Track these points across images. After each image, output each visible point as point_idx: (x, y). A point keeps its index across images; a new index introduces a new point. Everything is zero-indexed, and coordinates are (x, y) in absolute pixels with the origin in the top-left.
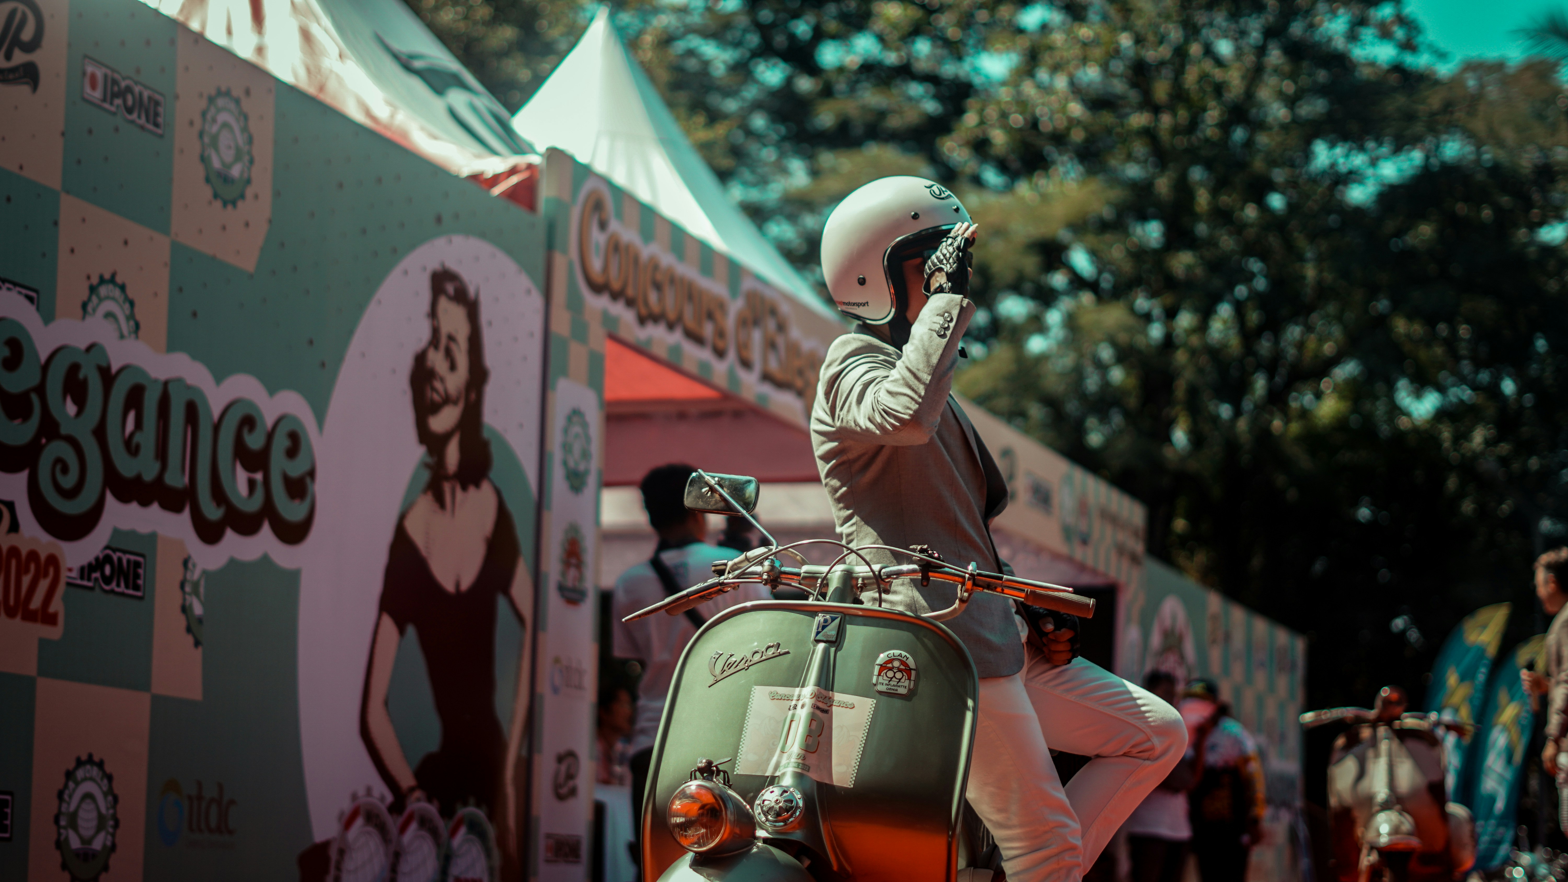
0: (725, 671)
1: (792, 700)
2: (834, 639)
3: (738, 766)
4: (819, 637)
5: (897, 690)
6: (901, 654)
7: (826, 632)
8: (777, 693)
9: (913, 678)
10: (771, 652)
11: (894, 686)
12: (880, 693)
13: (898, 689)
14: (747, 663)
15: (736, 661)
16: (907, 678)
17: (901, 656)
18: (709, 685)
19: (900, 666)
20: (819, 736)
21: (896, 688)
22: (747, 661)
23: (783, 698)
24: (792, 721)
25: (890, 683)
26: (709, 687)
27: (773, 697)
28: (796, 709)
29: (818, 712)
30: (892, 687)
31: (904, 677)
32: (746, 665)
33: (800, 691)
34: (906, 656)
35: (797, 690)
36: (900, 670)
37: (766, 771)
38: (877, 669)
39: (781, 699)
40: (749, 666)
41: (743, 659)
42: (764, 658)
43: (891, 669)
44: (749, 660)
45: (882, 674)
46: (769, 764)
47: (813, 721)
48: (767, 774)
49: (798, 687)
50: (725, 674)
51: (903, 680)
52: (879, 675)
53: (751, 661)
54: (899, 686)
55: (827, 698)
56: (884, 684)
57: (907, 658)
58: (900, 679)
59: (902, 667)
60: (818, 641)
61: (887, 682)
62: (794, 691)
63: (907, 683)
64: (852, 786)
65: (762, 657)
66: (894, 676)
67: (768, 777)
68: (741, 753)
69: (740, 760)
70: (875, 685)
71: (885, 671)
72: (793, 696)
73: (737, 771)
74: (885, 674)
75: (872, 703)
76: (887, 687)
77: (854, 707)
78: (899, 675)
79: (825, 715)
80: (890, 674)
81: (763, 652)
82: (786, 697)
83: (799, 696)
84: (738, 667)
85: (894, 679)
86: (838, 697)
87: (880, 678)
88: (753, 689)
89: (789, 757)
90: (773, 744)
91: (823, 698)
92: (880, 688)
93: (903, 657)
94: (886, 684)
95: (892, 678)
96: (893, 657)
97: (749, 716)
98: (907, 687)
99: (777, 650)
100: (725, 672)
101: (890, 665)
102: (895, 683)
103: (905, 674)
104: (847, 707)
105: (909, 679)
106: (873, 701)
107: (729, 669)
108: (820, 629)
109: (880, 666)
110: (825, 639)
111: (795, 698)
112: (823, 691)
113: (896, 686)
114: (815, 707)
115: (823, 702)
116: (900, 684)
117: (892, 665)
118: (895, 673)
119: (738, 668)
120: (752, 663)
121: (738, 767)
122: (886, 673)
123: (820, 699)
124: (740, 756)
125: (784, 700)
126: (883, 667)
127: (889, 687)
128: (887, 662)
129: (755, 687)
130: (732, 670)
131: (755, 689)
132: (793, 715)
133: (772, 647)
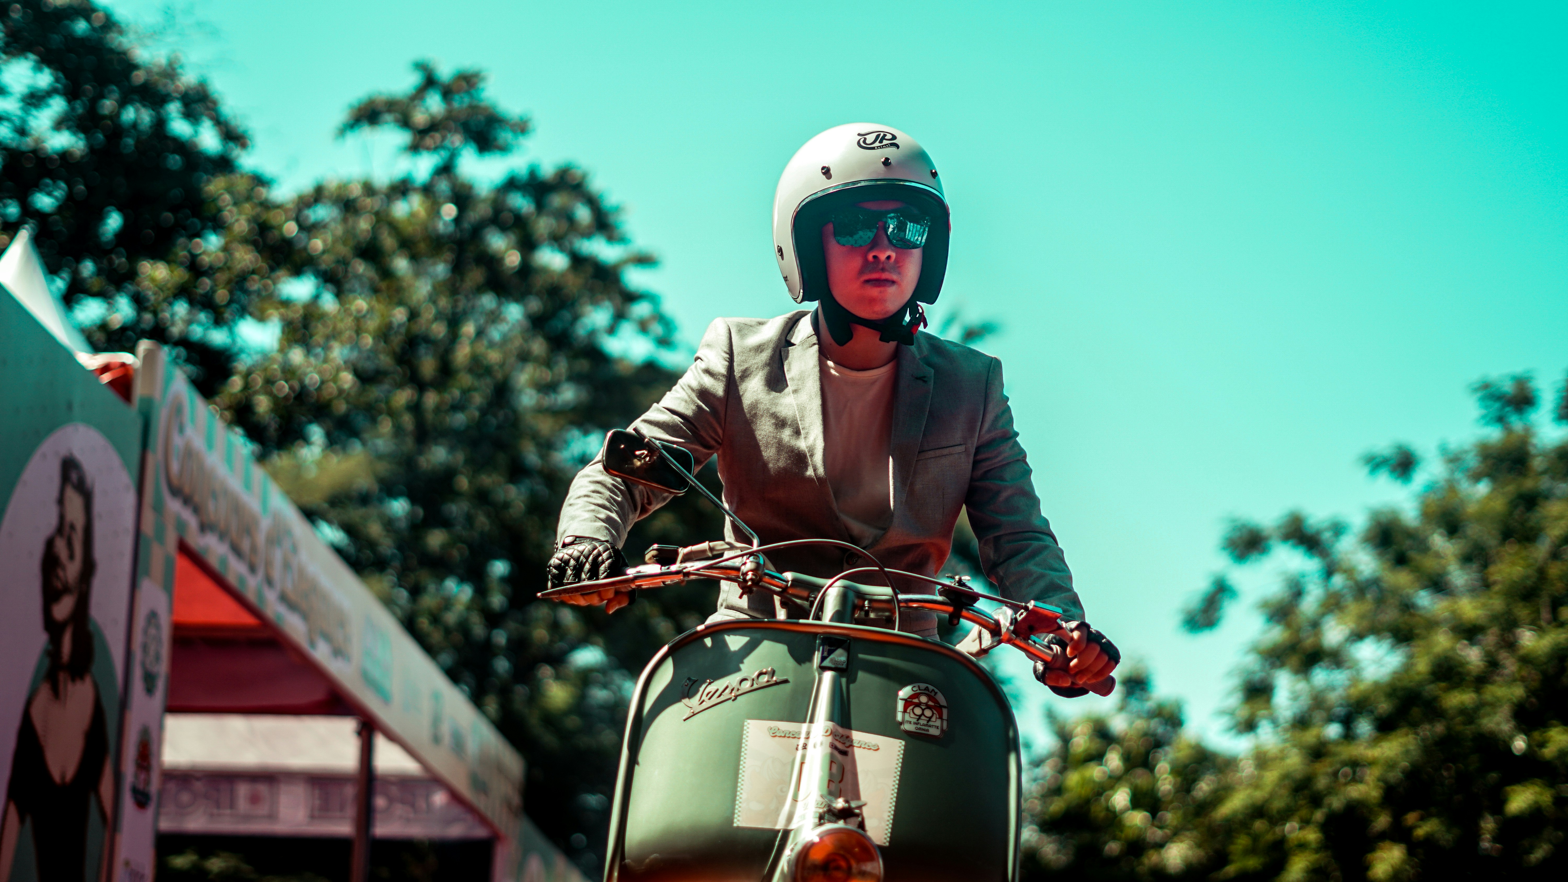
0: (703, 701)
1: (799, 738)
2: (844, 666)
3: (739, 816)
4: (826, 663)
5: (928, 730)
6: (927, 687)
7: (834, 658)
8: (779, 729)
9: (945, 716)
10: (764, 679)
11: (924, 725)
12: (908, 733)
13: (930, 729)
14: (733, 692)
15: (717, 690)
16: (938, 717)
17: (928, 690)
18: (684, 718)
19: (928, 702)
20: (840, 782)
21: (926, 728)
22: (732, 690)
23: (787, 735)
24: (802, 763)
25: (920, 721)
26: (685, 720)
27: (773, 733)
28: (805, 748)
29: (836, 753)
30: (923, 727)
31: (935, 715)
32: (733, 694)
33: (809, 728)
34: (933, 690)
35: (805, 726)
36: (929, 707)
37: (776, 823)
38: (900, 705)
39: (785, 737)
40: (736, 697)
41: (727, 687)
42: (755, 686)
43: (918, 705)
44: (735, 689)
45: (908, 711)
46: (778, 815)
47: (833, 764)
48: (777, 827)
49: (804, 722)
50: (705, 705)
51: (933, 719)
52: (905, 711)
53: (738, 690)
54: (930, 726)
55: (844, 737)
56: (912, 723)
57: (936, 693)
58: (930, 718)
59: (930, 703)
60: (823, 669)
61: (915, 720)
62: (801, 728)
63: (938, 723)
64: (887, 844)
65: (752, 685)
66: (923, 714)
67: (778, 831)
68: (740, 800)
69: (739, 809)
70: (901, 723)
71: (911, 707)
72: (799, 733)
73: (738, 823)
74: (911, 710)
75: (900, 745)
76: (916, 726)
77: (878, 749)
78: (928, 713)
79: (844, 757)
80: (918, 711)
81: (753, 680)
82: (791, 733)
83: (808, 733)
84: (722, 696)
85: (923, 717)
86: (857, 736)
87: (907, 715)
88: (746, 723)
89: (806, 807)
90: (782, 791)
91: (840, 736)
92: (907, 727)
93: (930, 690)
94: (915, 723)
95: (920, 716)
96: (918, 691)
97: (745, 756)
98: (939, 728)
99: (772, 677)
100: (704, 703)
101: (916, 701)
102: (925, 722)
103: (935, 712)
104: (870, 749)
105: (941, 717)
106: (901, 743)
107: (710, 699)
108: (825, 654)
109: (904, 702)
110: (833, 666)
111: (803, 735)
112: (841, 730)
113: (926, 725)
114: (833, 747)
115: (840, 742)
116: (931, 723)
117: (919, 700)
118: (923, 710)
119: (722, 698)
120: (740, 692)
121: (739, 818)
122: (913, 710)
123: (837, 738)
124: (740, 805)
125: (789, 737)
126: (908, 703)
127: (919, 726)
128: (911, 697)
129: (749, 721)
130: (715, 700)
131: (748, 724)
132: (803, 757)
133: (765, 673)
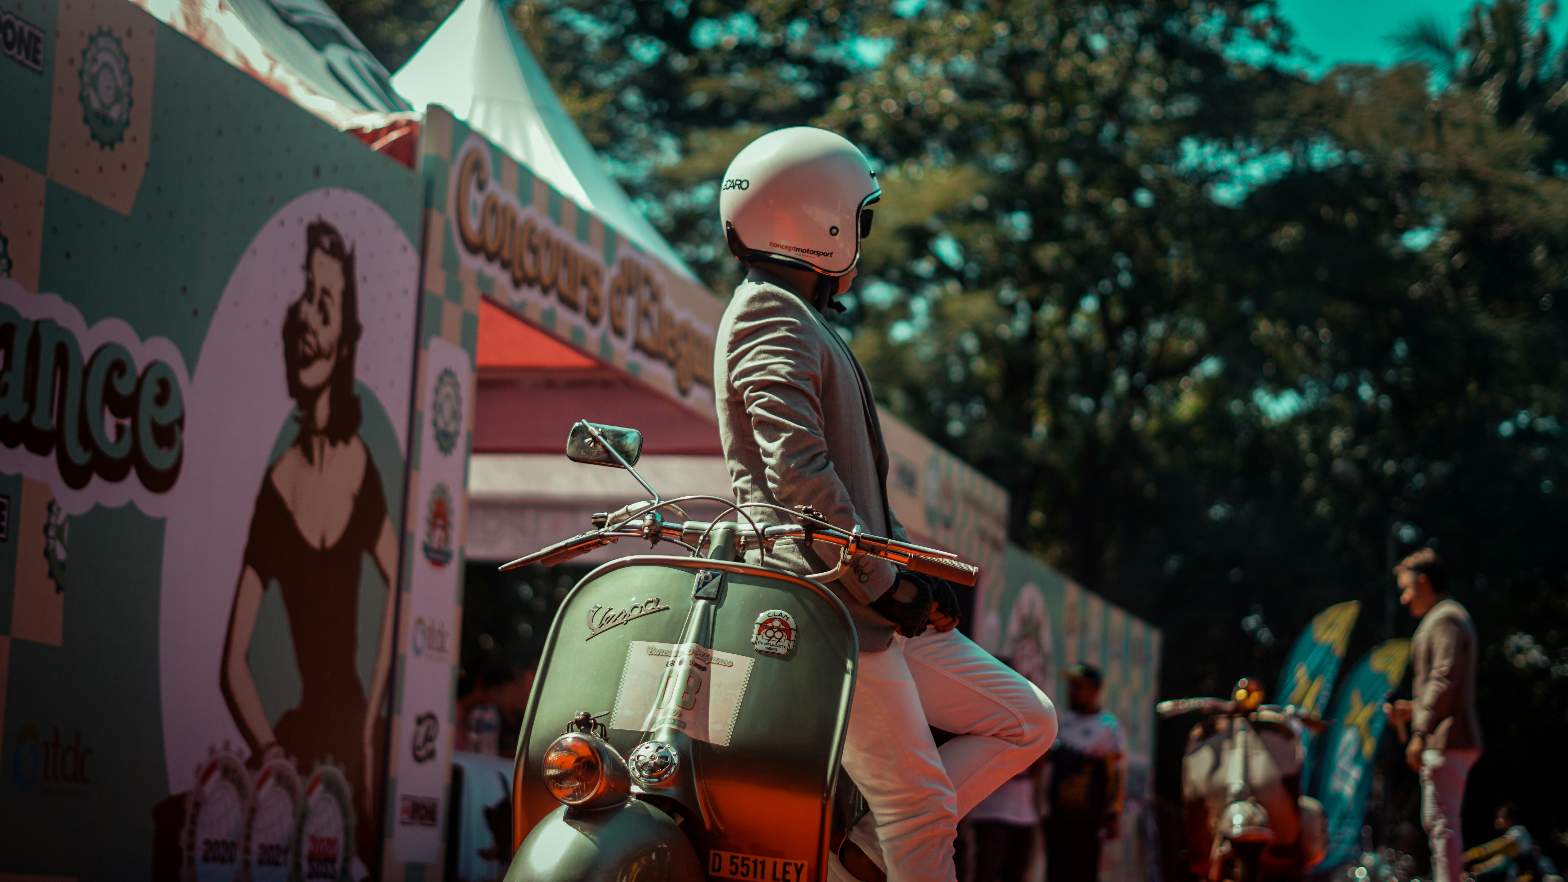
0: (603, 624)
1: (670, 656)
2: (714, 596)
3: (614, 720)
4: (700, 594)
5: (776, 650)
6: (781, 613)
7: (707, 589)
8: (655, 649)
9: (792, 638)
10: (650, 607)
11: (773, 645)
12: (759, 652)
13: (778, 648)
14: (626, 617)
15: (614, 615)
16: (786, 638)
17: (782, 616)
18: (587, 638)
19: (780, 625)
20: (696, 693)
21: (775, 648)
22: (625, 616)
23: (661, 654)
24: (669, 677)
25: (770, 642)
26: (587, 640)
27: (650, 652)
28: (673, 665)
29: (696, 669)
30: (773, 647)
31: (784, 637)
32: (625, 619)
33: (679, 648)
34: (786, 616)
35: (676, 646)
36: (780, 630)
37: (641, 727)
38: (756, 628)
39: (659, 655)
40: (627, 621)
41: (622, 613)
42: (643, 613)
43: (771, 628)
44: (628, 615)
45: (762, 634)
46: (644, 720)
47: (690, 678)
48: (642, 730)
49: (676, 643)
50: (603, 628)
51: (782, 640)
52: (759, 634)
53: (629, 616)
54: (778, 646)
55: (706, 656)
56: (764, 643)
57: (788, 618)
58: (780, 639)
59: (782, 627)
60: (698, 598)
61: (766, 641)
62: (673, 648)
63: (786, 643)
64: (728, 745)
65: (641, 612)
66: (774, 636)
67: (643, 733)
68: (617, 708)
69: (615, 715)
70: (754, 644)
71: (765, 630)
72: (671, 652)
73: (613, 726)
74: (764, 633)
75: (751, 662)
76: (766, 646)
77: (732, 666)
78: (779, 635)
79: (703, 672)
80: (770, 633)
81: (642, 607)
82: (664, 652)
83: (677, 652)
84: (617, 621)
85: (773, 639)
86: (716, 654)
87: (760, 637)
88: (631, 644)
89: (665, 714)
90: (649, 700)
91: (702, 654)
92: (759, 647)
93: (783, 616)
94: (766, 644)
95: (771, 638)
96: (773, 617)
97: (626, 671)
98: (787, 647)
99: (657, 606)
100: (603, 626)
101: (770, 625)
102: (775, 643)
103: (784, 634)
104: (726, 665)
105: (789, 639)
106: (751, 660)
107: (607, 623)
108: (701, 586)
109: (760, 625)
110: (705, 596)
111: (673, 654)
112: (702, 649)
113: (776, 645)
114: (693, 664)
115: (701, 659)
116: (779, 644)
117: (772, 624)
118: (775, 633)
119: (617, 622)
120: (631, 617)
121: (613, 722)
122: (766, 632)
123: (698, 656)
124: (616, 711)
125: (662, 655)
126: (763, 626)
127: (769, 646)
128: (767, 622)
129: (633, 642)
130: (611, 624)
131: (633, 644)
132: (671, 672)
133: (652, 602)
